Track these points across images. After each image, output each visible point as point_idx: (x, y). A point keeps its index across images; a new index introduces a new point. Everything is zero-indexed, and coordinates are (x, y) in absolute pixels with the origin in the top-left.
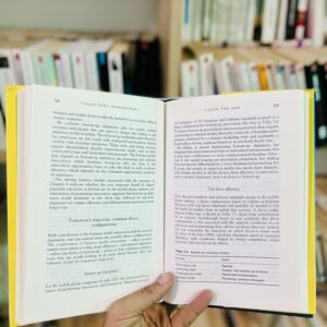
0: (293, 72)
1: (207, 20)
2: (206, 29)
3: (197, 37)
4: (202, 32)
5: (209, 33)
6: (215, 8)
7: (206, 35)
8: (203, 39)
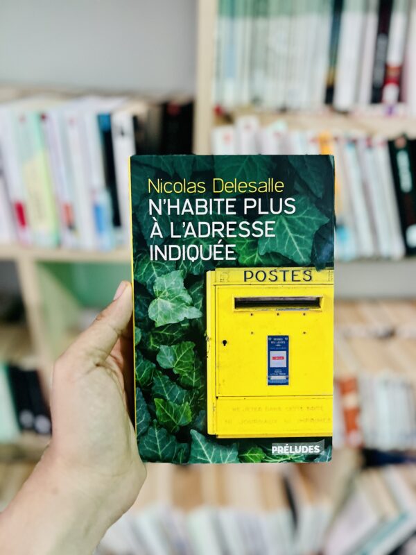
0: (370, 145)
3: (245, 98)
8: (256, 101)
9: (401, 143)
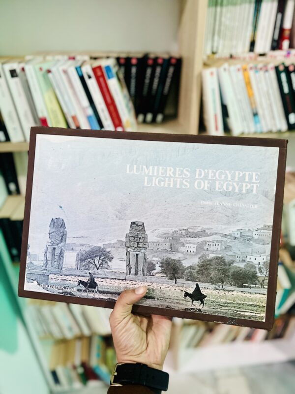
0: (267, 71)
1: (216, 38)
2: (215, 44)
3: (209, 52)
4: (212, 47)
5: (217, 48)
6: (222, 28)
7: (215, 50)
8: (214, 53)
9: (281, 68)
